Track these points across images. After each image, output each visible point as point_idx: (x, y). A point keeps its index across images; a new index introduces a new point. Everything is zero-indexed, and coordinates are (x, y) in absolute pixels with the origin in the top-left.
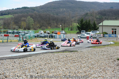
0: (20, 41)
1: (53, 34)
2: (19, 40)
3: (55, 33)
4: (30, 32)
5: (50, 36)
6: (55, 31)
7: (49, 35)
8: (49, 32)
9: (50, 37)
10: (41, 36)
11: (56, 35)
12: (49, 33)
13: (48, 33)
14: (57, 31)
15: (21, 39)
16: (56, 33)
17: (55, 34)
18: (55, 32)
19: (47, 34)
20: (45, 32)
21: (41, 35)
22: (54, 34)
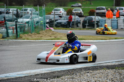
0: (8, 36)
1: (93, 17)
2: (5, 35)
3: (98, 14)
4: (29, 11)
5: (85, 22)
6: (99, 9)
7: (82, 19)
8: (80, 11)
9: (84, 27)
10: (60, 23)
11: (103, 19)
12: (81, 13)
13: (80, 15)
14: (103, 9)
15: (10, 31)
16: (103, 15)
17: (100, 18)
18: (97, 11)
19: (77, 17)
20: (70, 13)
21: (59, 21)
22: (96, 18)
